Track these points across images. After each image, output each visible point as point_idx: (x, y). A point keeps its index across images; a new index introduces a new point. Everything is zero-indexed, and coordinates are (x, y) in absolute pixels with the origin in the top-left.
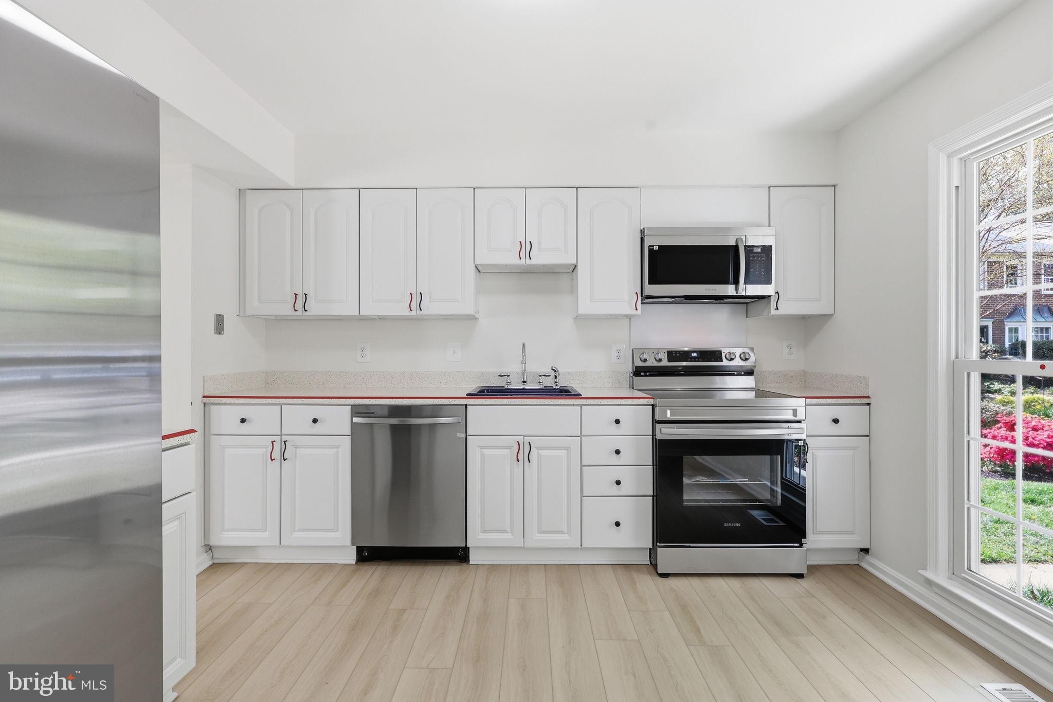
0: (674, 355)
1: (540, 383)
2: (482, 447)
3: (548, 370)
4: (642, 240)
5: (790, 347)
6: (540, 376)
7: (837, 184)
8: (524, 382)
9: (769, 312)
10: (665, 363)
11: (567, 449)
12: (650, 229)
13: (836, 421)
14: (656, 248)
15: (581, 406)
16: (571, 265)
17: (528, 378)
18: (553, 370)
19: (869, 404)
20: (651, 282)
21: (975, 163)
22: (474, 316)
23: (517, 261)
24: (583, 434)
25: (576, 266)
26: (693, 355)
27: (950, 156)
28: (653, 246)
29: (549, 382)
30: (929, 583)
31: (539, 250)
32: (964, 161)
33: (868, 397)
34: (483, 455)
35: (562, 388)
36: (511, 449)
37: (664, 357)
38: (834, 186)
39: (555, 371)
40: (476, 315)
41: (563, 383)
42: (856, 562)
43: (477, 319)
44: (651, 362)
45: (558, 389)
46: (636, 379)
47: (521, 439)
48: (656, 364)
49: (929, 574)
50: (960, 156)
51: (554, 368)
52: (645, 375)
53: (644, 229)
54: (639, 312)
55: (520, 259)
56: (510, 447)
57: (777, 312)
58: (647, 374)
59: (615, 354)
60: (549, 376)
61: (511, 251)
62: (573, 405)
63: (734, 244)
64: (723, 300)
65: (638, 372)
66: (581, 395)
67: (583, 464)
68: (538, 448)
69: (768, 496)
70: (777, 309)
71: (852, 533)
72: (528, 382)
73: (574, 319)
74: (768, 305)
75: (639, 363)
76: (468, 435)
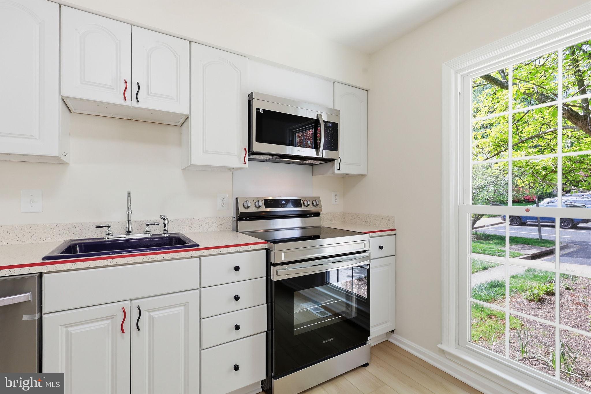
0: (269, 202)
1: (147, 232)
2: (67, 326)
3: (156, 219)
4: (250, 103)
5: (336, 196)
6: (148, 225)
7: (369, 90)
8: (129, 232)
9: (334, 171)
10: (263, 209)
11: (185, 305)
12: (258, 94)
13: (381, 248)
14: (262, 111)
15: (200, 257)
16: (183, 115)
17: (133, 227)
18: (162, 218)
19: (395, 234)
20: (258, 140)
21: (471, 79)
22: (59, 159)
23: (121, 101)
24: (203, 286)
25: (188, 117)
26: (282, 202)
27: (456, 73)
28: (260, 109)
29: (158, 231)
30: (443, 352)
31: (148, 95)
32: (463, 77)
33: (395, 230)
34: (69, 335)
35: (171, 235)
36: (112, 318)
37: (262, 204)
38: (367, 91)
39: (165, 220)
40: (63, 158)
41: (172, 230)
42: (386, 339)
43: (66, 164)
44: (252, 209)
45: (167, 237)
46: (239, 223)
47: (127, 305)
48: (256, 210)
49: (443, 347)
50: (461, 74)
51: (163, 217)
52: (246, 220)
53: (252, 93)
54: (247, 166)
55: (125, 99)
56: (111, 317)
57: (339, 172)
58: (248, 218)
59: (219, 202)
60: (158, 224)
61: (113, 89)
62: (191, 257)
63: (315, 118)
64: (306, 160)
65: (242, 217)
66: (198, 246)
67: (202, 317)
68: (149, 311)
69: (344, 309)
70: (339, 169)
71: (387, 322)
72: (133, 232)
73: (183, 170)
74: (332, 166)
75: (242, 210)
76: (43, 312)
